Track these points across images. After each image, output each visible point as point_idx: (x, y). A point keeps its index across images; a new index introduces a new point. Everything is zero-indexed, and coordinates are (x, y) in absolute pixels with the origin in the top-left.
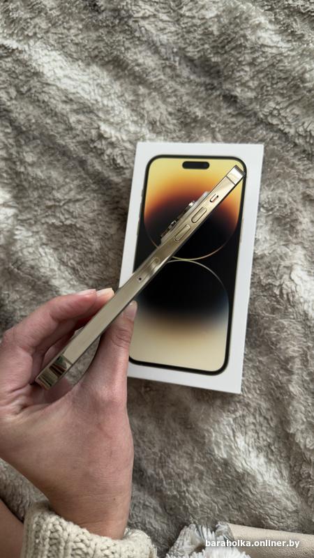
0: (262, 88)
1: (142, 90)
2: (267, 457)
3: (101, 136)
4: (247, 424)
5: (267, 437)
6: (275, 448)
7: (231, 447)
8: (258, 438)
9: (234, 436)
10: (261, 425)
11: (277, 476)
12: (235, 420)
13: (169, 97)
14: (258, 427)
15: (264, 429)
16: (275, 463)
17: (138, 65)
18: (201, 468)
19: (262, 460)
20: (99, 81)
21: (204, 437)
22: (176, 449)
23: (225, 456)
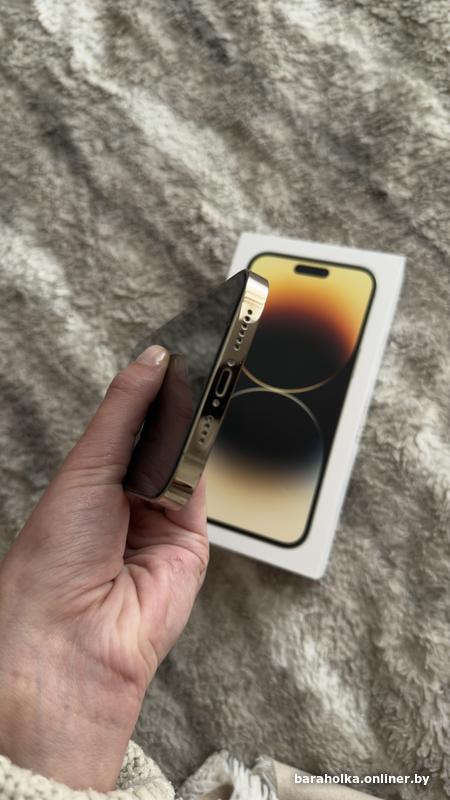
0: (421, 189)
1: (263, 168)
2: (342, 676)
3: (200, 219)
4: (323, 626)
5: (347, 648)
6: (356, 666)
7: (294, 653)
8: (335, 648)
9: (302, 639)
10: (342, 631)
11: (352, 705)
12: (307, 617)
13: (296, 182)
14: (337, 634)
15: (346, 637)
16: (351, 686)
17: (265, 136)
18: (250, 673)
19: (335, 680)
20: (210, 150)
21: (261, 633)
22: (221, 641)
23: (284, 664)
